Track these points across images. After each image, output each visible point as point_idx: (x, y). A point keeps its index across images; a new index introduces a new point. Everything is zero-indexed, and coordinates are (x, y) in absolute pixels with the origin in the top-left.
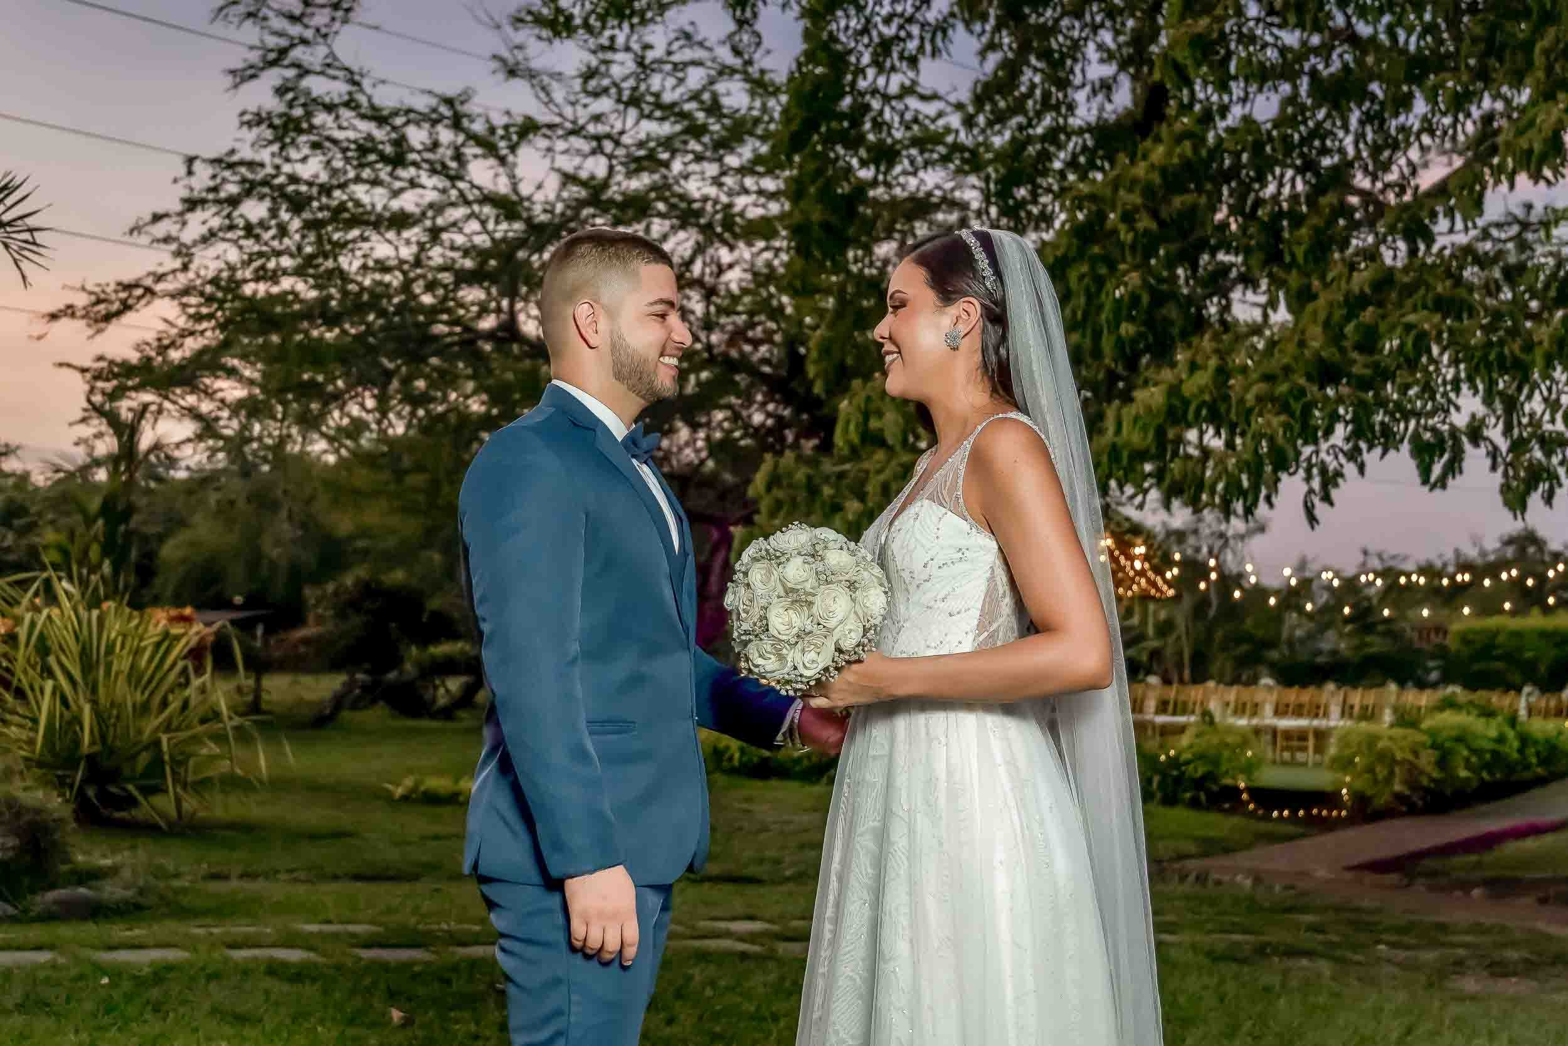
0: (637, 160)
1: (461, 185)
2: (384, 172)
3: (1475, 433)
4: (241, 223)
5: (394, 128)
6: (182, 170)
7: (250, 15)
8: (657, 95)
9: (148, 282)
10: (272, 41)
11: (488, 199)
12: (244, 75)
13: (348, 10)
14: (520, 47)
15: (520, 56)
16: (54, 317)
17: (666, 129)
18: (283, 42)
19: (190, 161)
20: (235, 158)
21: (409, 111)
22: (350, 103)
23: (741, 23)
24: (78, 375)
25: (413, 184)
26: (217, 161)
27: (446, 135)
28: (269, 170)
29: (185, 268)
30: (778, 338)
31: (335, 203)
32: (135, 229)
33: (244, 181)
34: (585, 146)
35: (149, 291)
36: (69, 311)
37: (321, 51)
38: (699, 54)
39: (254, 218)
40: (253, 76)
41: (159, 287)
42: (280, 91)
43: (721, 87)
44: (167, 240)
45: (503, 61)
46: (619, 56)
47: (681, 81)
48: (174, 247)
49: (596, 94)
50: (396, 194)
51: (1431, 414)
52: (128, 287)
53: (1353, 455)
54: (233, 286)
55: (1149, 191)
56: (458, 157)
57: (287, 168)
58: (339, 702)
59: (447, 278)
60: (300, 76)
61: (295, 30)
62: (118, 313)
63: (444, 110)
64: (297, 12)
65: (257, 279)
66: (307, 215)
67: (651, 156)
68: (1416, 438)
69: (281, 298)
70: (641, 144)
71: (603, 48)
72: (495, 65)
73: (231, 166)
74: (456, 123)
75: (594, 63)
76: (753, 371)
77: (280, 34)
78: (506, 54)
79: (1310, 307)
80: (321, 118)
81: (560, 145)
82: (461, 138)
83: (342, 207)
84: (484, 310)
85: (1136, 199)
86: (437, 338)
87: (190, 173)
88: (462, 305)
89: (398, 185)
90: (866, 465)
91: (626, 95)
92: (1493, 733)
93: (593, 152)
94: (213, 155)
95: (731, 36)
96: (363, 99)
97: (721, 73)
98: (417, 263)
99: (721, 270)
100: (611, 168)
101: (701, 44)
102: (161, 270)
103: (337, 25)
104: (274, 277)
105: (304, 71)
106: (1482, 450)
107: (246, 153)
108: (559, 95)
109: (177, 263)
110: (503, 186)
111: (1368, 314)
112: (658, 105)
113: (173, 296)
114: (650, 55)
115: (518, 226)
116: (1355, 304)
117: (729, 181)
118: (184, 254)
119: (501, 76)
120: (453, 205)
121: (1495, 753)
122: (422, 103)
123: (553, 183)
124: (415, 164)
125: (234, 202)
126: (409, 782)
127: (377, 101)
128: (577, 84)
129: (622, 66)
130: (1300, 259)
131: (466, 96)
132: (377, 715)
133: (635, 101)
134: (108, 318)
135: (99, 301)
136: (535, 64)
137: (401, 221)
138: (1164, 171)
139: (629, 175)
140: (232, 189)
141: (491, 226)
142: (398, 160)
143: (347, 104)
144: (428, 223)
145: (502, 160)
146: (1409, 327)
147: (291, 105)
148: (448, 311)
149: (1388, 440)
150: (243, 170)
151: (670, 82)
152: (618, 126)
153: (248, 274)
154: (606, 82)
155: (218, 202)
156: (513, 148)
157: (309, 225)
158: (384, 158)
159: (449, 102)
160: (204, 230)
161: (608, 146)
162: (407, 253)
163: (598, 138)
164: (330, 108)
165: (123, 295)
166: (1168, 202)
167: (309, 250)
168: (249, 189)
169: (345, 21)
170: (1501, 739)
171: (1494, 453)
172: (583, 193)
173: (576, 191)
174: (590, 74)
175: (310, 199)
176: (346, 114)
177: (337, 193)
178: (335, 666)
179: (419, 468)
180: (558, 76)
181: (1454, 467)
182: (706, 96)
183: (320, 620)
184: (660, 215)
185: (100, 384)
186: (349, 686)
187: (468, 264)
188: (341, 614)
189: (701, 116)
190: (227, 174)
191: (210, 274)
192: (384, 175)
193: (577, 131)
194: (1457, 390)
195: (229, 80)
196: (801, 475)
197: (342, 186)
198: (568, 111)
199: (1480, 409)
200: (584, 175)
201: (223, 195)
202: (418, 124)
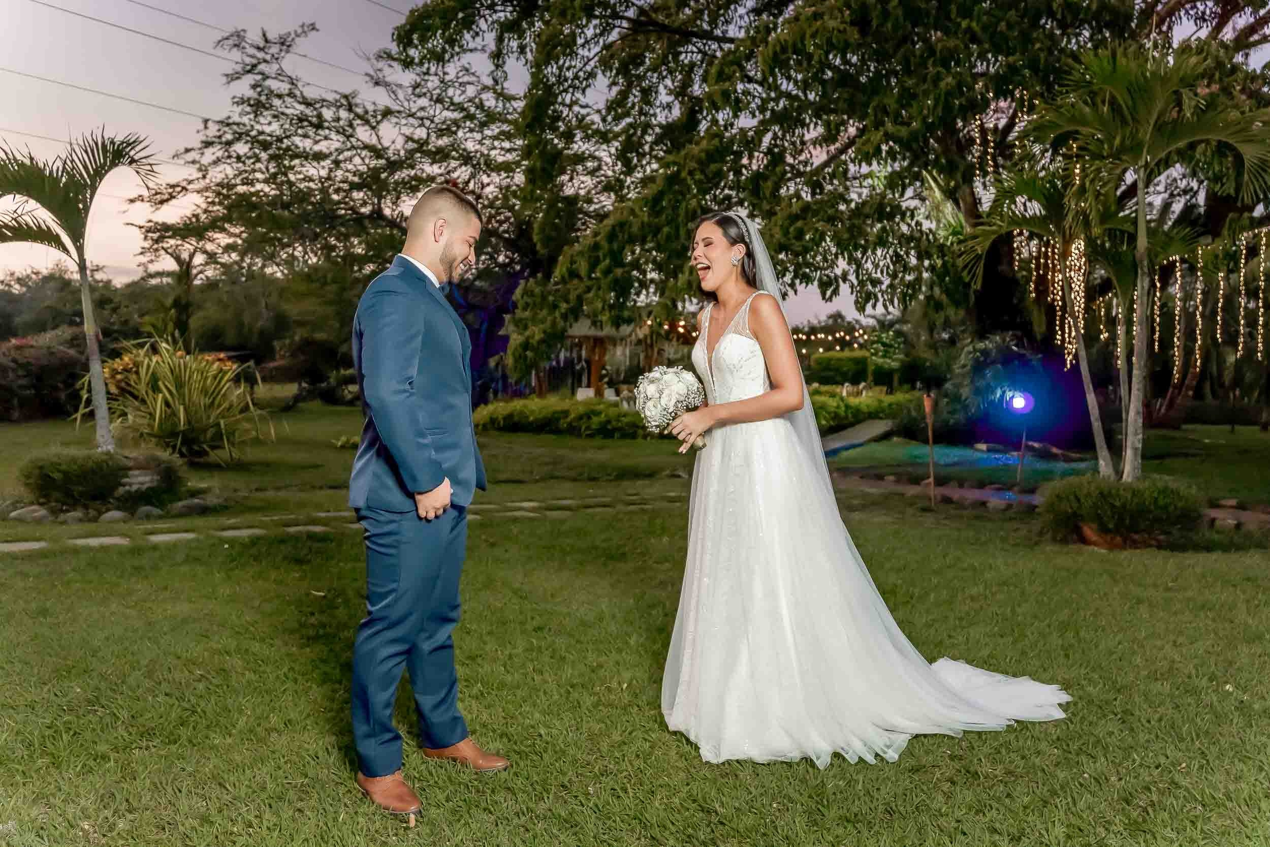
0: (441, 130)
1: (352, 139)
2: (311, 131)
3: (845, 277)
4: (235, 155)
5: (315, 109)
6: (202, 126)
7: (235, 45)
8: (451, 98)
9: (184, 184)
10: (248, 60)
11: (366, 147)
12: (233, 77)
13: (289, 46)
14: (380, 70)
15: (381, 76)
16: (132, 201)
17: (457, 115)
18: (254, 61)
19: (206, 121)
20: (231, 121)
21: (324, 100)
22: (291, 94)
23: (497, 66)
24: (137, 229)
25: (326, 138)
26: (221, 122)
27: (343, 114)
28: (249, 128)
29: (204, 177)
30: (512, 220)
31: (284, 146)
32: (176, 156)
33: (235, 133)
34: (416, 122)
35: (184, 188)
36: (141, 198)
37: (275, 67)
38: (472, 79)
39: (241, 153)
40: (238, 78)
41: (189, 187)
42: (254, 87)
43: (484, 96)
44: (194, 162)
45: (372, 77)
46: (431, 78)
47: (464, 92)
48: (197, 166)
49: (419, 96)
50: (316, 142)
51: (826, 269)
52: (173, 186)
53: (792, 286)
54: (230, 187)
55: (700, 162)
56: (351, 125)
57: (258, 127)
58: (297, 399)
59: (345, 186)
60: (264, 80)
61: (260, 55)
62: (167, 200)
63: (344, 102)
64: (261, 45)
65: (243, 184)
66: (271, 152)
67: (448, 128)
68: (820, 280)
69: (257, 193)
70: (443, 123)
71: (425, 74)
72: (368, 79)
73: (228, 125)
74: (350, 109)
75: (418, 80)
76: (499, 236)
77: (252, 56)
78: (372, 73)
79: (773, 219)
80: (277, 102)
81: (404, 121)
82: (352, 116)
83: (288, 149)
84: (365, 204)
85: (694, 165)
86: (341, 216)
87: (206, 128)
88: (353, 200)
89: (318, 138)
90: (568, 286)
91: (435, 97)
92: (835, 404)
93: (420, 126)
94: (218, 119)
95: (492, 72)
96: (298, 93)
97: (483, 89)
98: (329, 178)
99: (483, 187)
100: (428, 134)
101: (473, 74)
102: (191, 178)
103: (283, 54)
104: (251, 183)
105: (266, 77)
106: (847, 284)
107: (236, 118)
108: (401, 96)
109: (200, 175)
110: (374, 141)
111: (799, 224)
112: (452, 104)
113: (198, 192)
114: (447, 78)
115: (382, 162)
116: (794, 218)
117: (487, 142)
118: (204, 171)
119: (371, 85)
120: (348, 150)
121: (835, 413)
122: (331, 97)
123: (400, 141)
124: (328, 128)
125: (229, 143)
126: (344, 439)
127: (305, 94)
128: (410, 90)
129: (433, 83)
130: (768, 195)
131: (354, 94)
132: (316, 405)
133: (439, 100)
134: (162, 202)
135: (157, 194)
136: (388, 79)
137: (319, 157)
138: (707, 152)
139: (438, 137)
140: (229, 137)
141: (367, 161)
142: (319, 126)
143: (289, 95)
144: (333, 158)
145: (373, 128)
146: (817, 230)
147: (260, 94)
148: (346, 203)
149: (807, 279)
150: (235, 127)
151: (458, 92)
152: (432, 112)
153: (238, 181)
154: (424, 90)
155: (220, 143)
156: (378, 123)
157: (272, 158)
158: (311, 124)
159: (346, 97)
160: (214, 158)
161: (427, 123)
162: (324, 173)
163: (422, 119)
164: (280, 96)
165: (170, 190)
166: (708, 166)
167: (272, 170)
168: (238, 137)
169: (288, 52)
170: (838, 407)
171: (852, 287)
172: (416, 146)
173: (411, 145)
174: (416, 86)
175: (271, 144)
176: (288, 100)
177: (285, 141)
178: (291, 380)
179: (334, 281)
180: (400, 86)
181: (836, 292)
182: (477, 100)
183: (283, 357)
184: (454, 158)
185: (150, 235)
186: (301, 389)
187: (356, 179)
188: (293, 355)
189: (473, 110)
190: (226, 129)
191: (218, 180)
192: (311, 133)
193: (412, 115)
194: (837, 258)
195: (224, 79)
196: (537, 290)
197: (288, 137)
198: (406, 104)
199: (846, 267)
200: (416, 137)
201: (224, 139)
202: (328, 108)
